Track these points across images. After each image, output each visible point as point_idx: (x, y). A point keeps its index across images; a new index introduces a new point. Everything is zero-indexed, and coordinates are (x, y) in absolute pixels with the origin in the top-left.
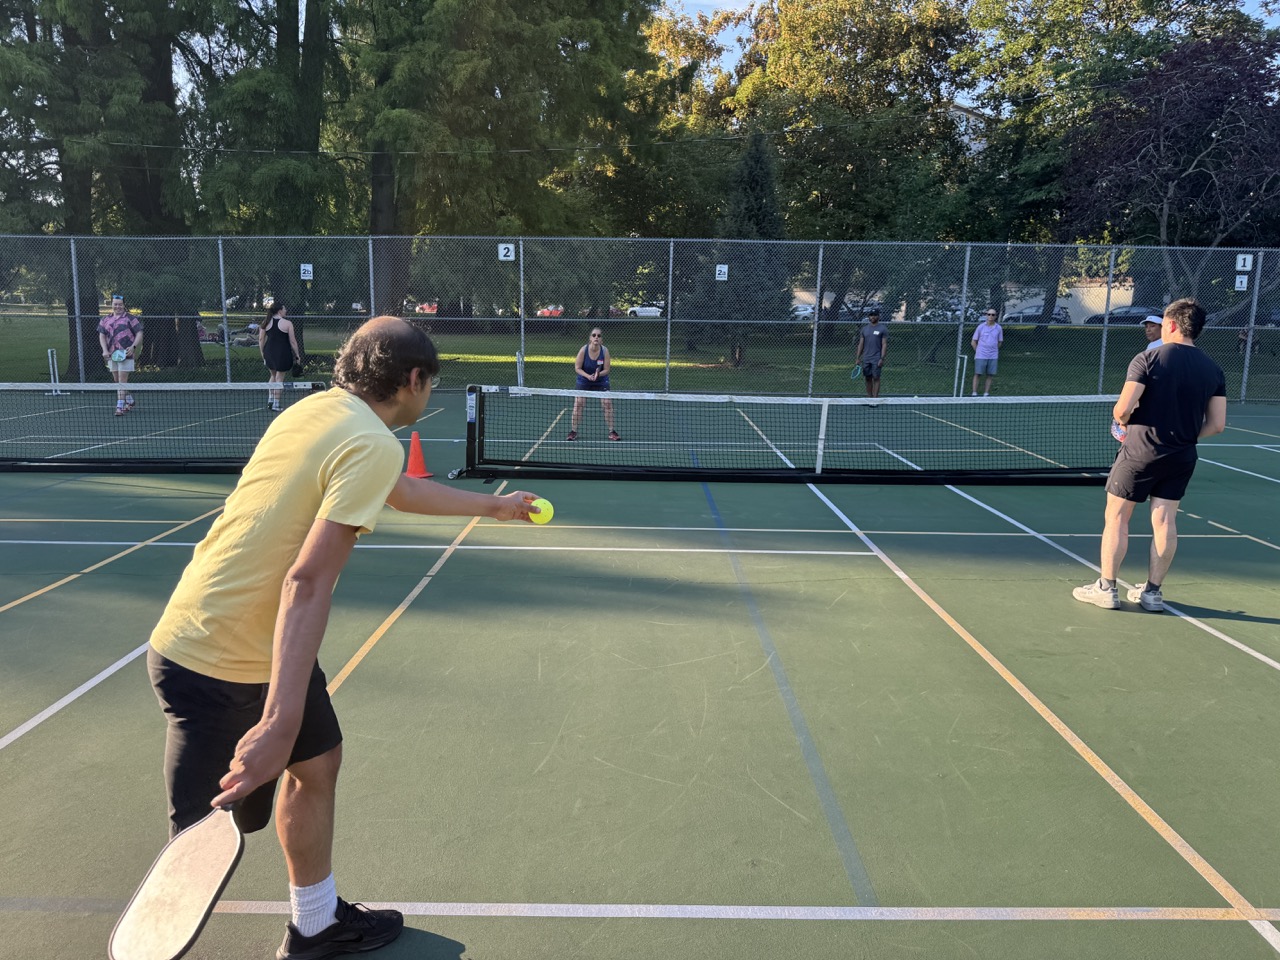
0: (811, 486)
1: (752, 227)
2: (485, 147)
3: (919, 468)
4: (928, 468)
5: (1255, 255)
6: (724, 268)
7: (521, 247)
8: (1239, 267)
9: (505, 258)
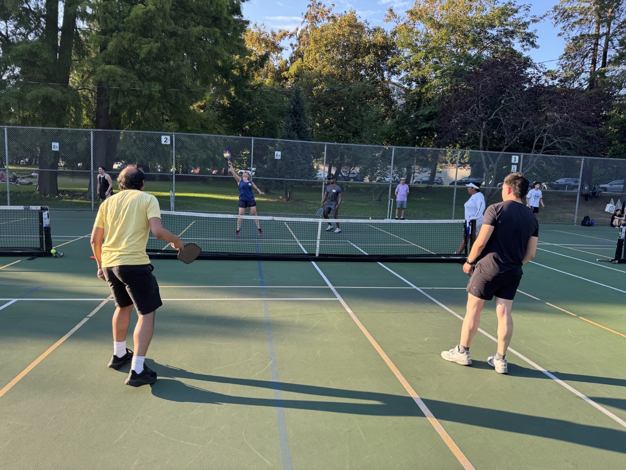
0: (313, 263)
1: (295, 134)
2: (156, 87)
3: (367, 254)
4: (371, 254)
5: (520, 156)
6: (279, 153)
7: (174, 137)
8: (513, 161)
9: (165, 143)
